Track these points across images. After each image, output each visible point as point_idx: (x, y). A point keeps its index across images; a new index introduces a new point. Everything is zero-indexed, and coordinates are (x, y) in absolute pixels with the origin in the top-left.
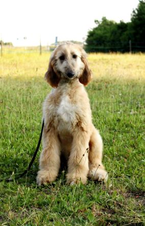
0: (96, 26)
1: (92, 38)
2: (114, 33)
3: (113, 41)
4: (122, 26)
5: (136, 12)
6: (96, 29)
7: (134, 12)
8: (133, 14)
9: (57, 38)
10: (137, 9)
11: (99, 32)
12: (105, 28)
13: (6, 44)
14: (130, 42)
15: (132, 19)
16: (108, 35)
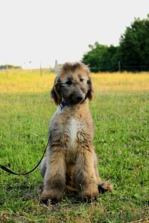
0: (90, 50)
1: (86, 60)
2: (105, 55)
3: (105, 62)
4: (112, 50)
5: (124, 37)
6: (90, 53)
7: (122, 37)
8: (121, 39)
9: (56, 61)
10: (124, 35)
11: (92, 55)
12: (97, 52)
13: (16, 68)
14: (119, 62)
15: (120, 44)
16: (100, 57)
